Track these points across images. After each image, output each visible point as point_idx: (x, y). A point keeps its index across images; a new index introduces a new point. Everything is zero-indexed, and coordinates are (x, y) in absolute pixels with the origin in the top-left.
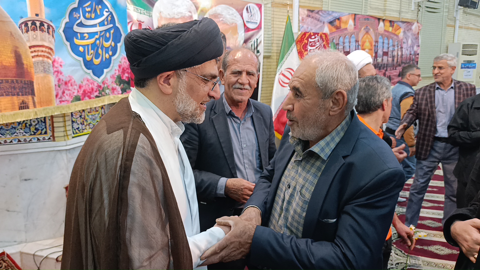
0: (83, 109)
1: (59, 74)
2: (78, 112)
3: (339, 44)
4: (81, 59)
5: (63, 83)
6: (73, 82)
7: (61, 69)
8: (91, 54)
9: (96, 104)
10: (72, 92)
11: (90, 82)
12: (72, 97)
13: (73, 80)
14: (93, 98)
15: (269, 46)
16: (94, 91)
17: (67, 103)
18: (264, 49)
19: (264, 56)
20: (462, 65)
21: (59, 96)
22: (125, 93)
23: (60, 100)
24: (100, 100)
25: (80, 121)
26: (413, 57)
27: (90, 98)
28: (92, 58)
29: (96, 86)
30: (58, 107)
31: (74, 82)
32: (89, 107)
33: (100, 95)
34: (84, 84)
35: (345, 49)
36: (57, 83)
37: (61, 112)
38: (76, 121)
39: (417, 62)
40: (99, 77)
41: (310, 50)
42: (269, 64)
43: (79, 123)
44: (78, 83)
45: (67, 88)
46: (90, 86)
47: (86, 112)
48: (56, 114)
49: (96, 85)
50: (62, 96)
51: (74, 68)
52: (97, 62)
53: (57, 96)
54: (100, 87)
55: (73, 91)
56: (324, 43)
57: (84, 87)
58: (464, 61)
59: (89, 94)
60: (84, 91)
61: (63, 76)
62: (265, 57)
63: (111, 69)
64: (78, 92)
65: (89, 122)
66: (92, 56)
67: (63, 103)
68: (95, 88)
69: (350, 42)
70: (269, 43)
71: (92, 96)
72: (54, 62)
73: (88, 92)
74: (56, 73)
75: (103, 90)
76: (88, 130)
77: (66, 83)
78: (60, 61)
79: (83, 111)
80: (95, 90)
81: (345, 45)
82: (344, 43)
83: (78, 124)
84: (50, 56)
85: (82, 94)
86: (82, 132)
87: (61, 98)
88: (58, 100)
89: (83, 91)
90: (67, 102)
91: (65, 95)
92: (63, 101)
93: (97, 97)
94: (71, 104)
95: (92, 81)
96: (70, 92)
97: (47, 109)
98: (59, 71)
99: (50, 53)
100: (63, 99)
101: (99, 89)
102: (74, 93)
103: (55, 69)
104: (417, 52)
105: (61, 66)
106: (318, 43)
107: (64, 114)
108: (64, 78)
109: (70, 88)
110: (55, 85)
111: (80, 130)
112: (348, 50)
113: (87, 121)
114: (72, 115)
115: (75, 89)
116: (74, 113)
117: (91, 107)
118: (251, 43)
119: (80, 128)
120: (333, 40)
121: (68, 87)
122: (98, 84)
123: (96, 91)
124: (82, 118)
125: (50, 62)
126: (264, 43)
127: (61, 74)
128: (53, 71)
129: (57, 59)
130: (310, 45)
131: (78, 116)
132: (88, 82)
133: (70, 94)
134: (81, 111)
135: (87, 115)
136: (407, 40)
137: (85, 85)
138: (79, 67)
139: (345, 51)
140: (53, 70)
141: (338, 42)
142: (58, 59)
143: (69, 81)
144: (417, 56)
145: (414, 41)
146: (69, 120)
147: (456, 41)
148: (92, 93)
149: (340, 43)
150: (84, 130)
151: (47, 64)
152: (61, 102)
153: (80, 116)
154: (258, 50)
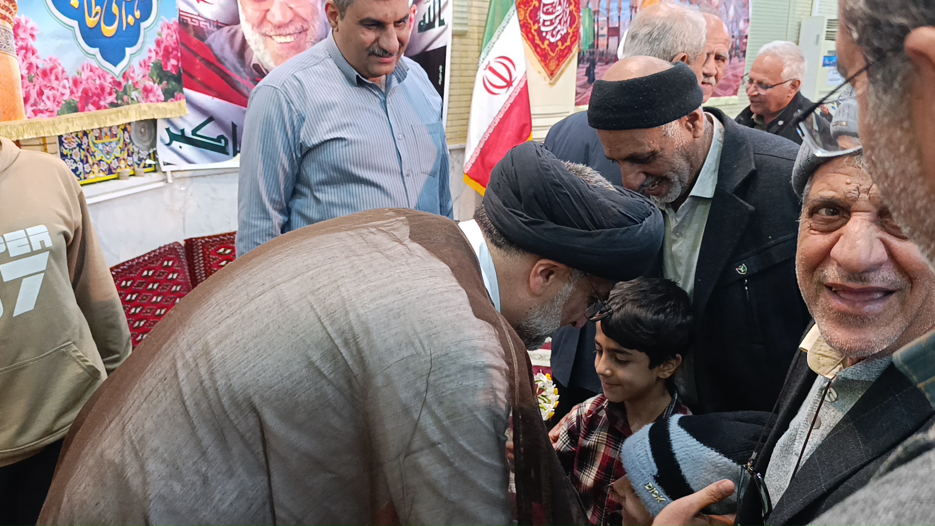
0: (85, 129)
1: (30, 54)
2: (74, 135)
3: (598, 11)
4: (75, 23)
5: (39, 72)
6: (61, 72)
7: (31, 42)
8: (97, 13)
9: (111, 120)
10: (58, 94)
11: (97, 73)
12: (59, 103)
13: (60, 68)
14: (105, 108)
15: (462, 12)
16: (106, 94)
17: (49, 116)
18: (454, 18)
19: (453, 31)
20: (824, 60)
21: (32, 101)
22: (172, 99)
23: (35, 108)
24: (121, 111)
25: (78, 154)
26: (738, 41)
27: (99, 107)
28: (99, 23)
29: (110, 83)
30: (31, 123)
31: (63, 72)
32: (96, 126)
33: (120, 102)
34: (84, 76)
35: (610, 22)
36: (25, 72)
37: (36, 134)
38: (71, 155)
39: (744, 52)
40: (115, 65)
41: (544, 21)
42: (463, 48)
43: (77, 159)
44: (71, 73)
45: (49, 85)
46: (98, 82)
47: (89, 136)
48: (26, 137)
49: (109, 80)
50: (38, 99)
51: (60, 41)
52: (109, 31)
53: (26, 100)
54: (119, 84)
55: (61, 90)
56: (572, 7)
57: (84, 82)
58: (829, 52)
59: (95, 98)
60: (85, 92)
61: (37, 58)
62: (455, 35)
63: (141, 49)
64: (72, 92)
65: (98, 158)
66: (98, 17)
67: (40, 115)
68: (108, 86)
69: (620, 9)
70: (463, 6)
71: (102, 103)
72: (17, 27)
73: (94, 94)
74: (24, 51)
75: (125, 92)
76: (96, 174)
77: (45, 74)
78: (29, 26)
79: (85, 134)
80: (108, 90)
81: (611, 14)
82: (608, 10)
83: (75, 162)
84: (7, 14)
85: (81, 98)
86: (85, 178)
87: (35, 104)
88: (30, 109)
89: (82, 92)
90: (48, 114)
91: (44, 98)
92: (41, 112)
93: (113, 105)
94: (57, 119)
95: (100, 72)
96: (53, 92)
97: (6, 126)
98: (29, 46)
99: (8, 10)
100: (41, 107)
101: (117, 88)
102: (63, 94)
103: (20, 43)
104: (744, 33)
105: (32, 36)
106: (559, 8)
107: (44, 138)
108: (41, 62)
109: (55, 84)
110: (22, 77)
111: (81, 173)
112: (617, 26)
113: (93, 155)
114: (61, 143)
115: (64, 87)
116: (65, 139)
117: (102, 126)
118: (428, 5)
119: (81, 169)
120: (588, 3)
121: (50, 81)
122: (113, 78)
123: (110, 94)
124: (83, 150)
125: (10, 27)
126: (454, 5)
127: (33, 53)
128: (15, 47)
129: (23, 21)
130: (545, 10)
131: (75, 145)
132: (91, 74)
133: (54, 97)
134: (80, 135)
135: (94, 144)
136: (726, 7)
137: (88, 79)
138: (72, 42)
139: (611, 26)
140: (16, 45)
141: (597, 9)
142: (27, 22)
143: (52, 70)
144: (745, 40)
145: (740, 10)
146: (56, 153)
147: (815, 13)
148: (102, 98)
149: (601, 9)
150: (87, 173)
151: (3, 31)
152: (36, 112)
153: (80, 145)
154: (442, 18)
